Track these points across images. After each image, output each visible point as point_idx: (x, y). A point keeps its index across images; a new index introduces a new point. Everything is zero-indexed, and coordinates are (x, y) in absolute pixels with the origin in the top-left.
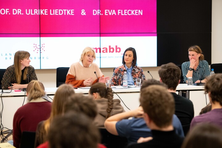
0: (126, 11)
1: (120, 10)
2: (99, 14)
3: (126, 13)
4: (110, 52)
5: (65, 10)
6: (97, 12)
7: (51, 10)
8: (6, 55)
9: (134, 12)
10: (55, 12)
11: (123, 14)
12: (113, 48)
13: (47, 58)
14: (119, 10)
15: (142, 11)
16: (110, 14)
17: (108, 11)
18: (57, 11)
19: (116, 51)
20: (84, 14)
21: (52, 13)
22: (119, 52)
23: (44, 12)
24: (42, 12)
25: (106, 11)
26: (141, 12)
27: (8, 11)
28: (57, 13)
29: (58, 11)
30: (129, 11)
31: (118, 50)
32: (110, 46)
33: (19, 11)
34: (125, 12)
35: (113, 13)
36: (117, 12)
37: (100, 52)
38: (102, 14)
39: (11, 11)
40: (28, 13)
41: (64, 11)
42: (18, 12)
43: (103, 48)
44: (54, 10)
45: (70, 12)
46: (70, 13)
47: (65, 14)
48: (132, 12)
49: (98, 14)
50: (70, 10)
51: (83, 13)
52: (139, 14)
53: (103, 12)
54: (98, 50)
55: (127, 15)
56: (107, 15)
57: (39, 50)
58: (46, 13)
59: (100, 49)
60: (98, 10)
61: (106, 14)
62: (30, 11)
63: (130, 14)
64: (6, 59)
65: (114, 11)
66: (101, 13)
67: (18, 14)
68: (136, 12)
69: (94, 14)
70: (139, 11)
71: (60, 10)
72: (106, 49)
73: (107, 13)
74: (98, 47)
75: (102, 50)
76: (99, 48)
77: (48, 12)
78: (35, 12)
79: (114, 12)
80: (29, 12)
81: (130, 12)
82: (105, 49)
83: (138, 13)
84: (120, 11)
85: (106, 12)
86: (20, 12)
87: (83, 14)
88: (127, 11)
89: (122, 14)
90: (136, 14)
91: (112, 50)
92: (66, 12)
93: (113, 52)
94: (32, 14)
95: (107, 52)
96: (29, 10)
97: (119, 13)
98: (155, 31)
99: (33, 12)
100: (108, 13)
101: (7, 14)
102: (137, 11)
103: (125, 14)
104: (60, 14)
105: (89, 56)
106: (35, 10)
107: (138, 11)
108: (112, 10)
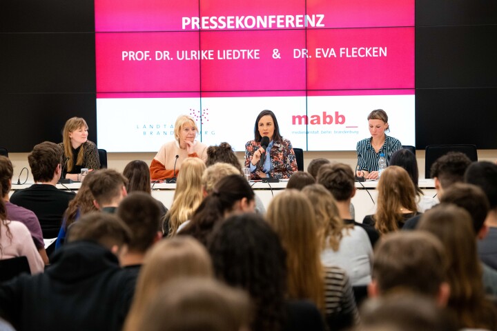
0: (355, 50)
1: (344, 49)
2: (305, 56)
3: (355, 54)
4: (325, 122)
5: (243, 51)
6: (303, 53)
7: (219, 51)
8: (145, 127)
9: (371, 52)
10: (227, 55)
11: (349, 54)
12: (330, 117)
13: (213, 133)
14: (341, 49)
15: (386, 48)
16: (325, 56)
17: (321, 51)
18: (229, 53)
19: (337, 122)
20: (278, 57)
21: (221, 56)
22: (343, 122)
23: (207, 55)
24: (203, 55)
25: (318, 51)
26: (384, 52)
27: (147, 54)
28: (229, 56)
29: (232, 53)
30: (361, 50)
31: (340, 120)
32: (324, 113)
33: (166, 53)
34: (353, 52)
35: (331, 54)
36: (337, 52)
37: (307, 123)
38: (310, 57)
39: (152, 55)
40: (181, 56)
41: (241, 53)
42: (165, 55)
43: (312, 117)
44: (224, 51)
45: (253, 54)
46: (253, 56)
47: (244, 58)
48: (367, 52)
49: (303, 57)
50: (252, 51)
51: (276, 54)
52: (380, 55)
53: (312, 53)
54: (303, 120)
55: (356, 56)
56: (320, 57)
57: (199, 119)
58: (211, 57)
59: (306, 118)
60: (303, 50)
61: (317, 56)
62: (185, 54)
63: (364, 56)
64: (145, 133)
65: (332, 49)
66: (308, 54)
67: (165, 59)
68: (374, 52)
69: (295, 57)
70: (381, 49)
71: (234, 51)
72: (318, 118)
73: (319, 55)
74: (303, 113)
75: (310, 119)
76: (304, 117)
77: (215, 55)
78: (192, 55)
79: (333, 53)
80: (183, 56)
81: (363, 52)
82: (315, 118)
83: (378, 54)
84: (343, 51)
85: (317, 53)
86: (167, 56)
87: (275, 56)
88: (357, 50)
89: (347, 56)
90: (374, 56)
91: (328, 120)
92: (246, 53)
93: (330, 122)
94: (187, 59)
95: (319, 123)
96: (183, 52)
97: (341, 53)
98: (412, 85)
99: (189, 56)
100: (321, 54)
101: (146, 59)
102: (376, 50)
103: (353, 56)
104: (234, 58)
105: (187, 130)
106: (192, 52)
107: (378, 50)
108: (328, 49)
